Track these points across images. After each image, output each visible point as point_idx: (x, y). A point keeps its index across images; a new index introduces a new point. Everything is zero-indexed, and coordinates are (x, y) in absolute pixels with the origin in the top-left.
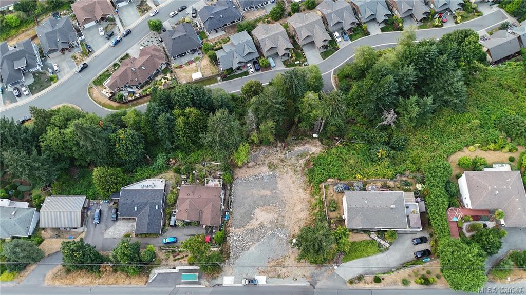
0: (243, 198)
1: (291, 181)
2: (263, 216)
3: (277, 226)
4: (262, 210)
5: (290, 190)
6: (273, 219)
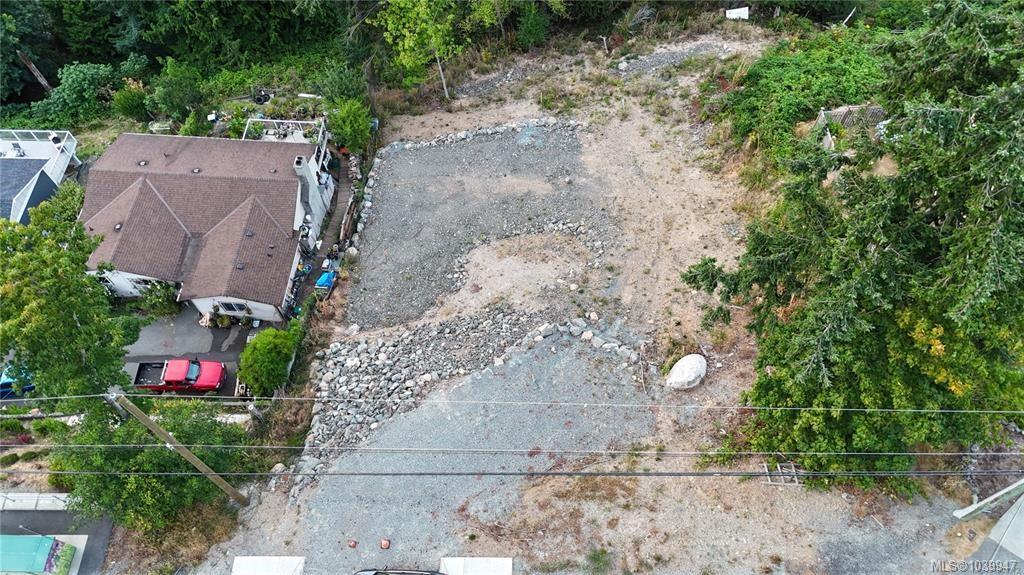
0: (415, 206)
1: (645, 143)
2: (506, 274)
3: (579, 305)
4: (504, 252)
5: (640, 174)
6: (559, 281)
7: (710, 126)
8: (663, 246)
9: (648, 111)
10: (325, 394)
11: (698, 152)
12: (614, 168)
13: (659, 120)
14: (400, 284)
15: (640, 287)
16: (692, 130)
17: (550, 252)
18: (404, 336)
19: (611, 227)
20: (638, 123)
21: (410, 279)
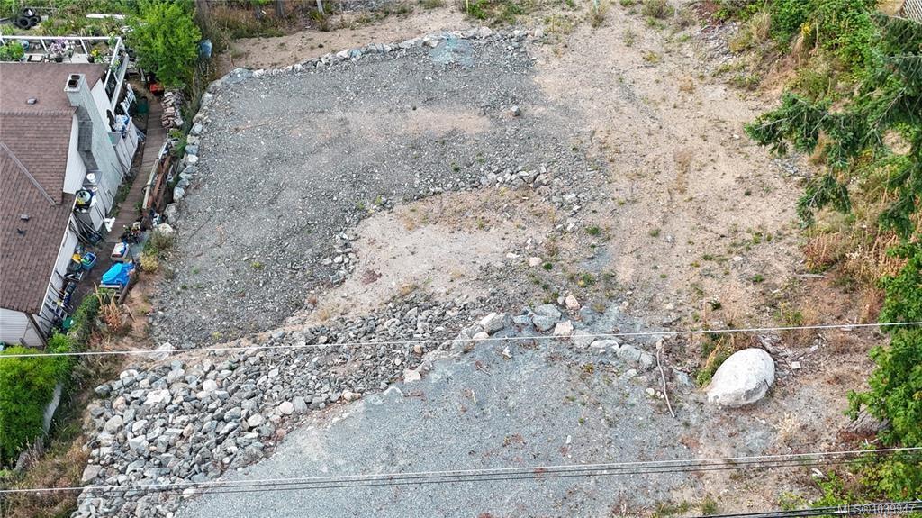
1: (633, 55)
2: (420, 251)
3: (546, 287)
4: (417, 219)
5: (631, 98)
6: (510, 255)
7: (734, 28)
8: (677, 196)
9: (634, 12)
10: (105, 451)
11: (719, 63)
12: (588, 92)
13: (653, 25)
14: (245, 277)
15: (646, 255)
16: (706, 35)
17: (491, 215)
18: (249, 352)
19: (589, 174)
20: (619, 29)
21: (260, 268)
